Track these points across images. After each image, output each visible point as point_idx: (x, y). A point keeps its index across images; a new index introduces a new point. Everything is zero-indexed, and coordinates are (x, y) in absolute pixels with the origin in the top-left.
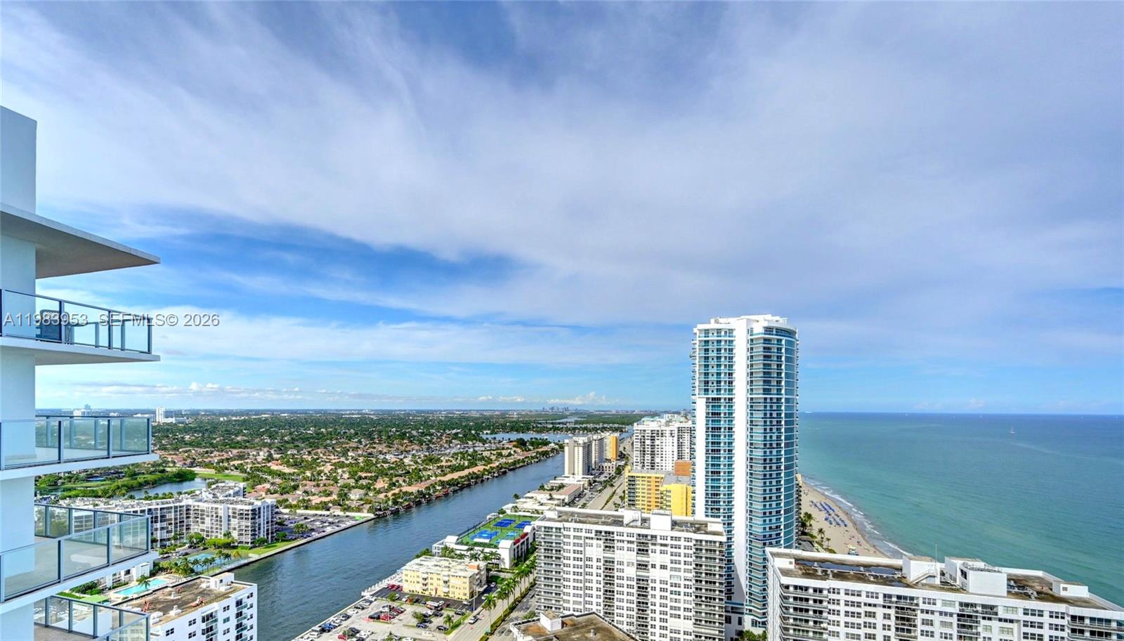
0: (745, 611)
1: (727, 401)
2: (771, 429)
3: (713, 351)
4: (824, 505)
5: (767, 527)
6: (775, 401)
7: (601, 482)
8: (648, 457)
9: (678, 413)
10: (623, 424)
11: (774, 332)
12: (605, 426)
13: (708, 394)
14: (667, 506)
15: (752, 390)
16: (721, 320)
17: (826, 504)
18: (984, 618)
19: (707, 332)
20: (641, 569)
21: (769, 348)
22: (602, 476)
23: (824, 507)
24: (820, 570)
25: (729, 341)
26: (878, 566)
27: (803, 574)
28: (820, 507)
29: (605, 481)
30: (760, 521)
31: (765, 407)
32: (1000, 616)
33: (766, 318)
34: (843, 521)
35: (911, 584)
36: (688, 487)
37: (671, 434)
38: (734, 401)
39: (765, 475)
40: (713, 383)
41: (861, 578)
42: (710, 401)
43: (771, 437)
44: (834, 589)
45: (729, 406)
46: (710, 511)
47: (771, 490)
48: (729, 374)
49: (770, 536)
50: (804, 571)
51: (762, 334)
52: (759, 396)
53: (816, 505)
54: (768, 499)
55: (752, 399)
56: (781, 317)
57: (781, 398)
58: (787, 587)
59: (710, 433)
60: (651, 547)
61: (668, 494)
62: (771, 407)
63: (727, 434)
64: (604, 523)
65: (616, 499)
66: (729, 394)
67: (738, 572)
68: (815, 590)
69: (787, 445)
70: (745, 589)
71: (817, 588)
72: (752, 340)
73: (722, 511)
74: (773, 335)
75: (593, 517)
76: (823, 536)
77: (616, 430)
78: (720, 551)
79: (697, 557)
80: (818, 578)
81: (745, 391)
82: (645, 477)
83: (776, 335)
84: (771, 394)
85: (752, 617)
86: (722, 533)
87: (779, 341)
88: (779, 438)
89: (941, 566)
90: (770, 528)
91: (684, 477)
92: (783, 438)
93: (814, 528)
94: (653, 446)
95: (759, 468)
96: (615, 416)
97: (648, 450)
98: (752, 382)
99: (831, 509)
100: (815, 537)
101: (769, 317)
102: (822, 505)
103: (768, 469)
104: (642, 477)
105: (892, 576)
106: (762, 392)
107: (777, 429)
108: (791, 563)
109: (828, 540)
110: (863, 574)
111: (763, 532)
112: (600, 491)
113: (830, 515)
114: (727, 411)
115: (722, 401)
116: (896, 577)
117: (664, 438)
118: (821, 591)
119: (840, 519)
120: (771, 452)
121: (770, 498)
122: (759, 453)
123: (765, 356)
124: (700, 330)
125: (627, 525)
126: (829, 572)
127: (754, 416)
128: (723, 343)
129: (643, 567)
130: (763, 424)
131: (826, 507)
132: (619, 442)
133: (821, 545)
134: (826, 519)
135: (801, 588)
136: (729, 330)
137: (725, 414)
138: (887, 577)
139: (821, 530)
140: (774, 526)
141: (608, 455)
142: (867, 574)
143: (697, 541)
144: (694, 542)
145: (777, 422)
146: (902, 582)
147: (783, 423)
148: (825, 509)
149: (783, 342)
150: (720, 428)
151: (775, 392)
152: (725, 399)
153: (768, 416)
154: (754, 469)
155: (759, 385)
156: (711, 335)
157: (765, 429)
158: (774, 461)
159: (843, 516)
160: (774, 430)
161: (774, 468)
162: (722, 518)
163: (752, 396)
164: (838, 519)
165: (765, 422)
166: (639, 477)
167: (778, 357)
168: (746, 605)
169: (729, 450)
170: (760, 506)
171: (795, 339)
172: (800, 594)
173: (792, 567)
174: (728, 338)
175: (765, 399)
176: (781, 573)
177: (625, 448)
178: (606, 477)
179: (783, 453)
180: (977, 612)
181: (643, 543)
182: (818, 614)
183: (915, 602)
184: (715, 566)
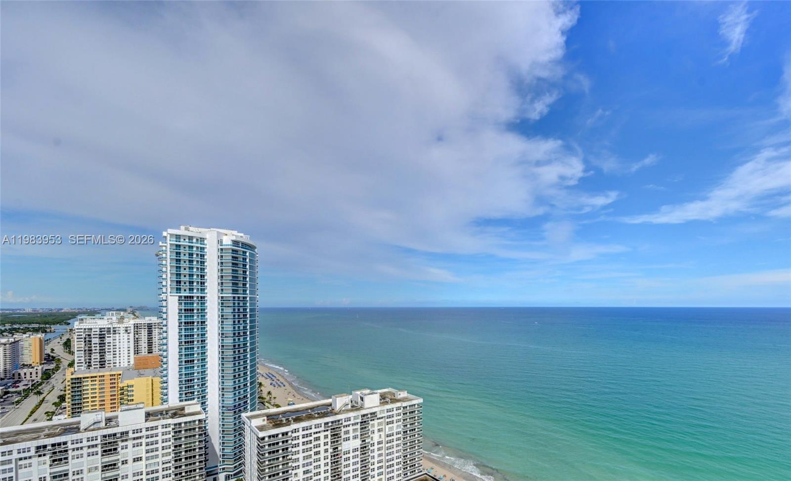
0: (219, 471)
1: (200, 299)
2: (239, 321)
3: (185, 255)
4: (268, 374)
5: (237, 398)
6: (241, 299)
7: (19, 393)
8: (96, 356)
9: (125, 310)
10: (46, 323)
11: (240, 245)
12: (15, 326)
13: (180, 293)
14: (128, 401)
15: (222, 290)
16: (191, 228)
17: (270, 373)
18: (371, 420)
19: (178, 237)
20: (107, 470)
21: (236, 258)
22: (20, 384)
23: (268, 376)
24: (284, 419)
25: (201, 248)
26: (318, 406)
27: (273, 425)
28: (266, 376)
29: (24, 390)
30: (231, 395)
31: (234, 303)
32: (378, 417)
33: (233, 233)
34: (282, 383)
35: (337, 412)
36: (153, 378)
37: (126, 331)
38: (206, 299)
39: (235, 358)
40: (185, 283)
41: (310, 417)
42: (183, 298)
43: (239, 327)
44: (295, 430)
45: (201, 303)
46: (184, 396)
47: (239, 369)
48: (201, 276)
49: (239, 404)
50: (274, 424)
51: (231, 245)
52: (229, 295)
53: (263, 376)
54: (237, 376)
55: (222, 297)
56: (244, 235)
57: (246, 297)
58: (263, 439)
59: (183, 327)
60: (121, 444)
61: (129, 389)
62: (239, 304)
63: (200, 327)
64: (49, 436)
65: (48, 407)
66: (201, 293)
67: (213, 441)
68: (283, 434)
69: (251, 333)
70: (219, 453)
71: (284, 433)
72: (222, 249)
73: (196, 393)
74: (239, 247)
75: (28, 433)
76: (271, 396)
77: (36, 330)
78: (200, 428)
79: (175, 439)
80: (284, 425)
81: (216, 291)
82: (96, 377)
83: (242, 248)
84: (238, 294)
85: (225, 473)
86: (200, 412)
87: (245, 253)
88: (245, 328)
89: (351, 397)
90: (239, 399)
91: (147, 370)
92: (248, 327)
93: (263, 392)
94: (102, 344)
95: (229, 353)
96: (31, 316)
97: (96, 348)
98: (222, 283)
99: (273, 376)
100: (265, 398)
101: (235, 233)
102: (267, 375)
103: (237, 353)
104: (92, 377)
105: (326, 411)
106: (231, 292)
107: (244, 321)
108: (264, 420)
109: (275, 398)
110: (310, 414)
111: (234, 403)
112: (18, 402)
113: (273, 381)
114: (200, 308)
115: (195, 299)
116: (329, 410)
117: (117, 335)
118: (287, 433)
119: (280, 382)
120: (239, 339)
121: (239, 375)
122: (229, 341)
123: (233, 264)
124: (171, 235)
125: (85, 430)
126: (290, 419)
127: (224, 311)
128: (195, 249)
129: (110, 467)
130: (232, 317)
131: (270, 375)
132: (42, 344)
133: (270, 403)
134: (271, 384)
135: (273, 436)
136: (201, 238)
137: (198, 310)
138: (324, 412)
139: (270, 392)
140: (242, 396)
141: (25, 359)
142: (313, 413)
143: (175, 425)
144: (173, 427)
145: (244, 315)
146: (333, 413)
147: (248, 316)
148: (270, 377)
149: (248, 254)
150: (193, 323)
151: (242, 292)
152: (198, 297)
153: (236, 311)
154: (225, 354)
155: (229, 287)
156: (182, 240)
157: (234, 322)
158: (242, 346)
159: (282, 380)
160: (241, 322)
161: (242, 351)
162: (196, 400)
163: (222, 295)
164: (279, 383)
165: (234, 316)
166: (88, 378)
167: (243, 265)
168: (220, 466)
169: (202, 341)
170: (231, 383)
171: (255, 252)
172: (273, 440)
173: (265, 423)
174: (199, 245)
175: (234, 297)
176: (258, 429)
177: (52, 350)
178: (27, 385)
179: (248, 339)
180: (368, 418)
181: (109, 443)
182: (285, 451)
183: (340, 422)
184: (195, 442)
